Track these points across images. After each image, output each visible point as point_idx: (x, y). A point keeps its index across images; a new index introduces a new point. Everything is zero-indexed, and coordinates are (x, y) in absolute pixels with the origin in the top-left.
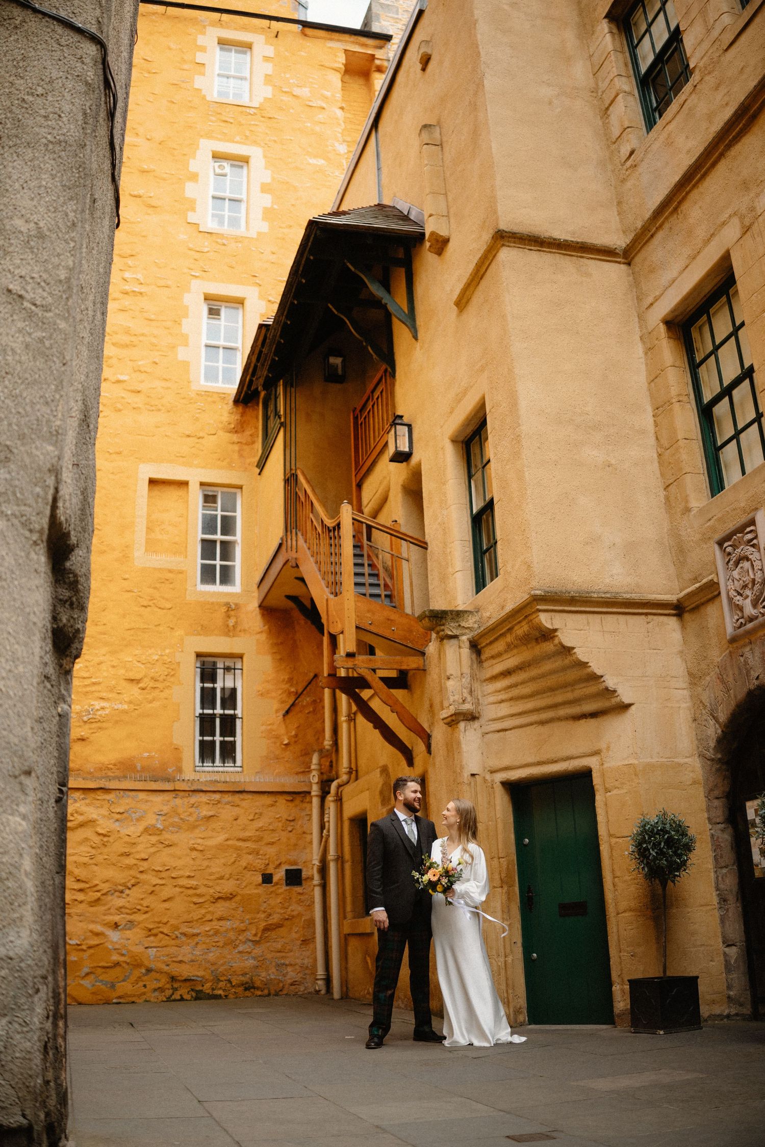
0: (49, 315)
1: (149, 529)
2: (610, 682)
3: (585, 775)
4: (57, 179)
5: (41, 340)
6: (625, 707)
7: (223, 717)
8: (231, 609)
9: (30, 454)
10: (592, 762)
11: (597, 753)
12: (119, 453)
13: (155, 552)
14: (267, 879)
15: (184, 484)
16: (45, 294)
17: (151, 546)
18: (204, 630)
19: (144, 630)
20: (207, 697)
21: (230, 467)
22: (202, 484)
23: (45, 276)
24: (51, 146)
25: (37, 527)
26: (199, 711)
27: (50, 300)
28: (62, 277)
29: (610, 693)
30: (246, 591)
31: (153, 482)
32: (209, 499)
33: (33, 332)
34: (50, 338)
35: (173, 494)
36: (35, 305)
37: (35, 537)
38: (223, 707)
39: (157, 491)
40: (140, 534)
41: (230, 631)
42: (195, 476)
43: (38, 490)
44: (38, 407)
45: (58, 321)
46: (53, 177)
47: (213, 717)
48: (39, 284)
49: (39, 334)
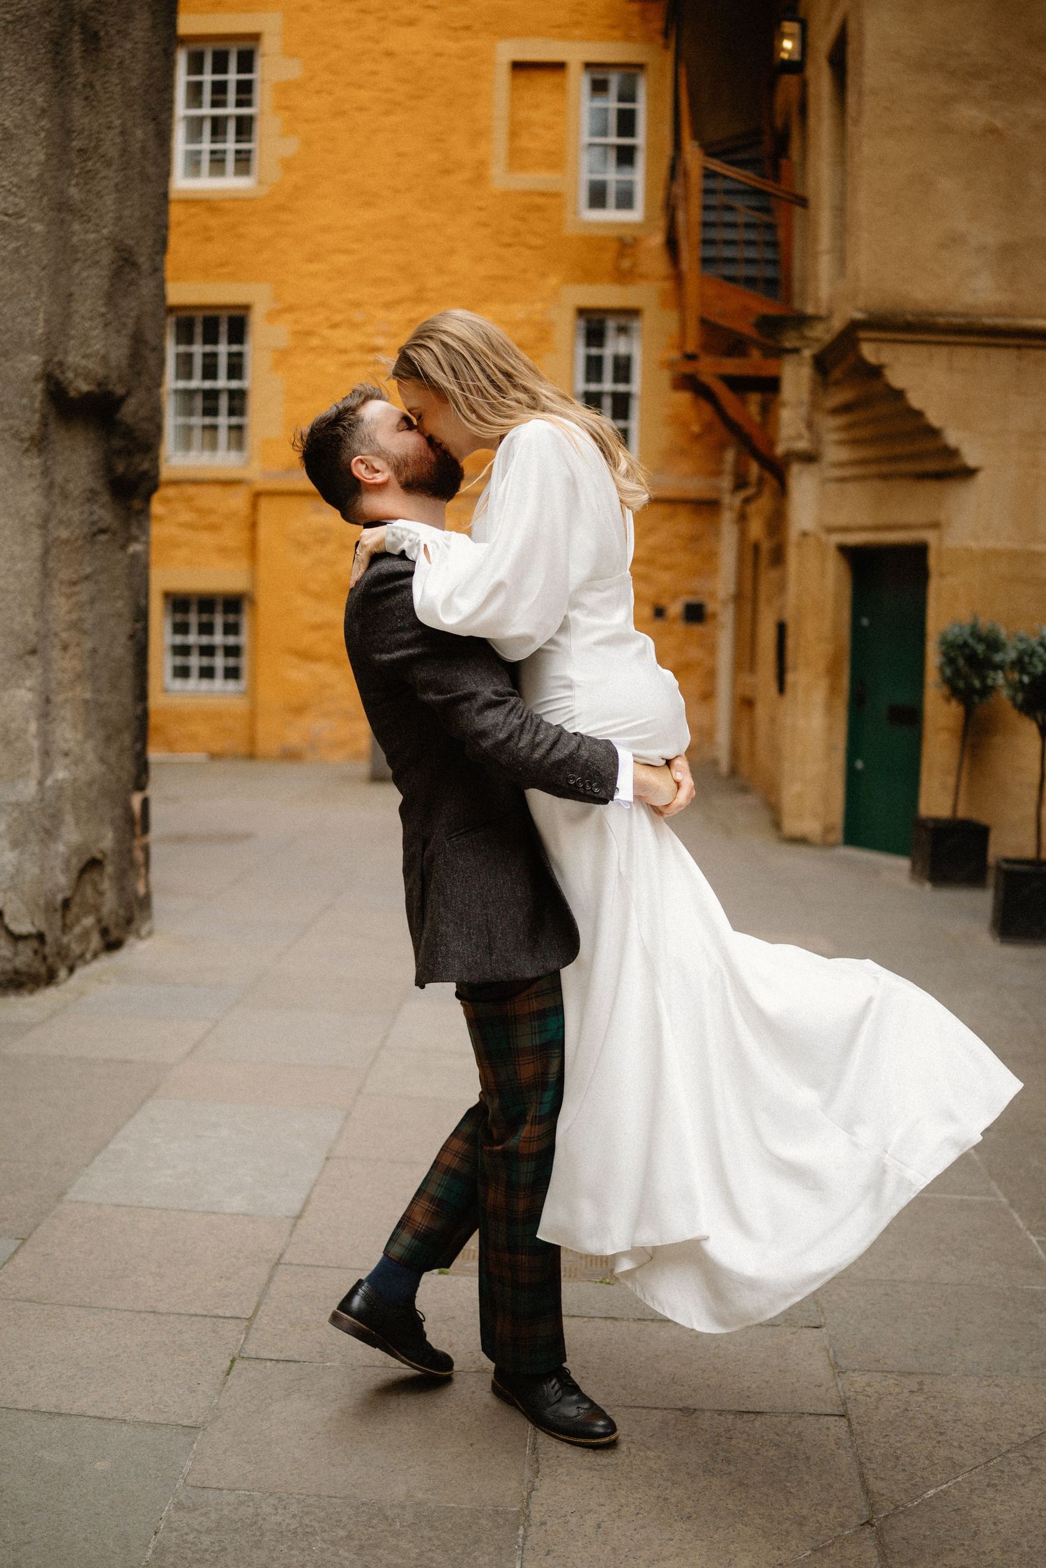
0: (23, 221)
1: (513, 134)
2: (952, 437)
3: (920, 551)
4: (21, 64)
5: (17, 250)
6: (968, 473)
7: (615, 396)
8: (625, 245)
9: (13, 368)
10: (930, 537)
11: (935, 525)
12: (467, 28)
13: (523, 168)
14: (660, 612)
15: (558, 67)
16: (17, 200)
17: (517, 158)
18: (588, 276)
19: (505, 279)
20: (594, 369)
21: (628, 38)
22: (589, 66)
23: (15, 180)
24: (10, 27)
25: (27, 435)
26: (581, 385)
27: (23, 204)
28: (34, 175)
29: (953, 453)
30: (648, 218)
31: (519, 67)
32: (599, 87)
33: (8, 245)
34: (26, 245)
35: (545, 80)
36: (7, 215)
37: (26, 445)
38: (616, 379)
39: (523, 79)
40: (499, 145)
41: (623, 276)
42: (575, 53)
43: (25, 401)
44: (19, 319)
45: (33, 225)
46: (16, 62)
47: (600, 395)
48: (9, 191)
49: (14, 245)
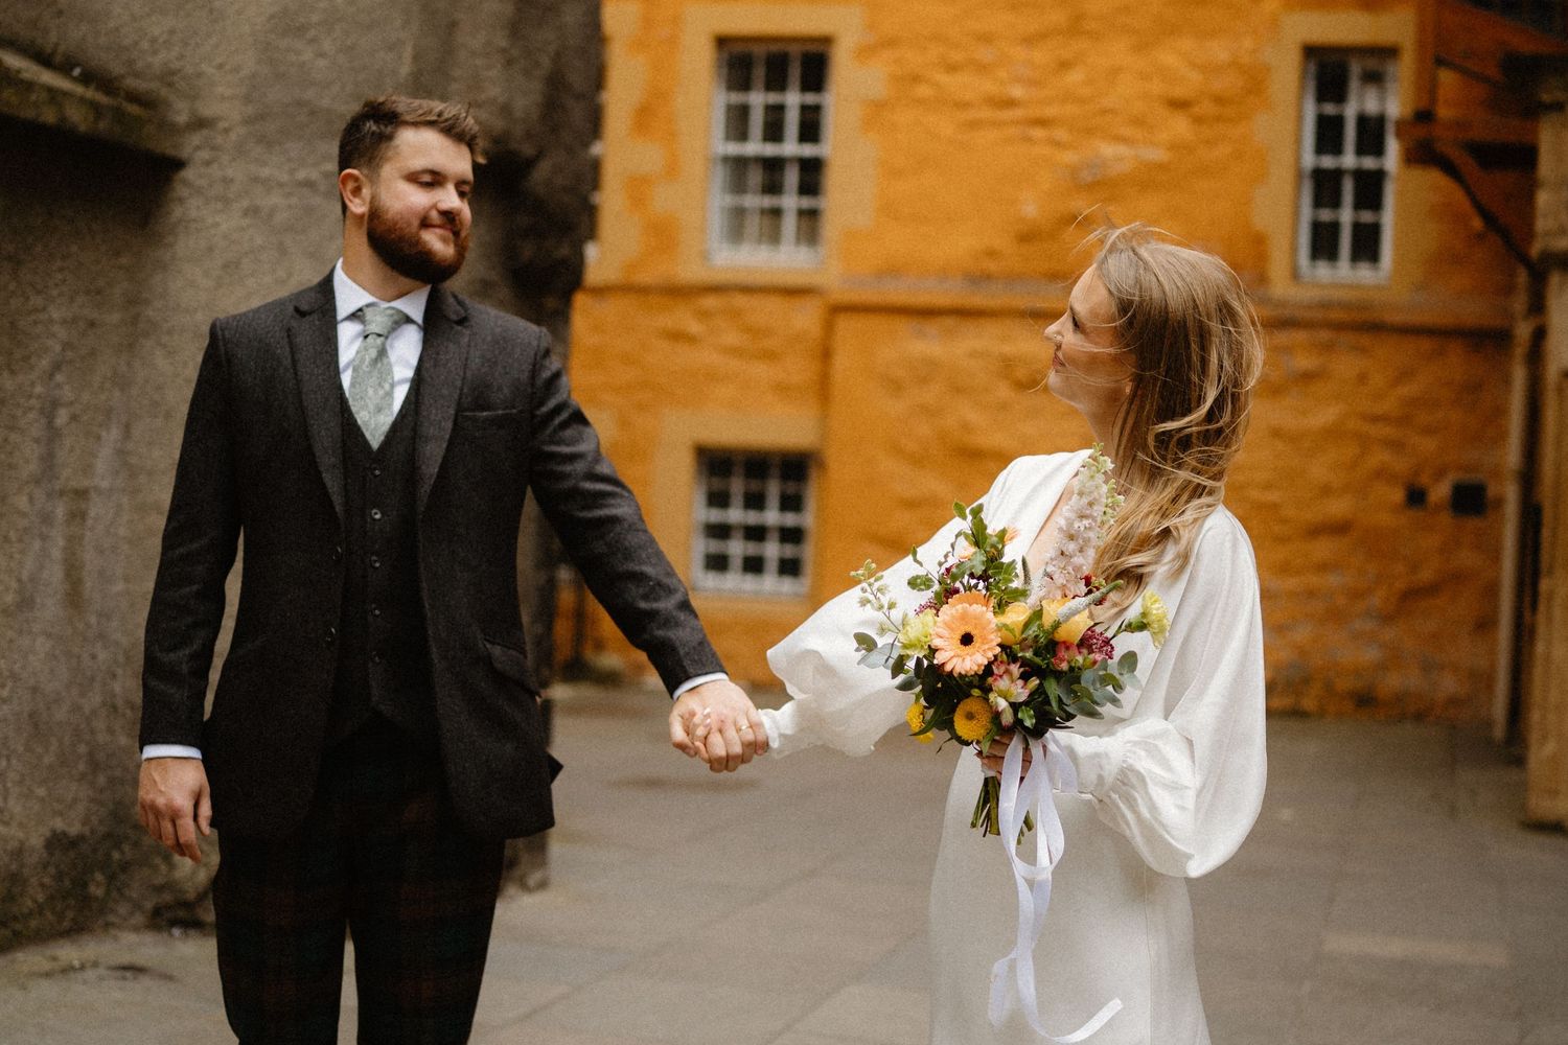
7: (1360, 175)
14: (1416, 497)
20: (1328, 135)
26: (1309, 160)
38: (1361, 151)
47: (1337, 174)
